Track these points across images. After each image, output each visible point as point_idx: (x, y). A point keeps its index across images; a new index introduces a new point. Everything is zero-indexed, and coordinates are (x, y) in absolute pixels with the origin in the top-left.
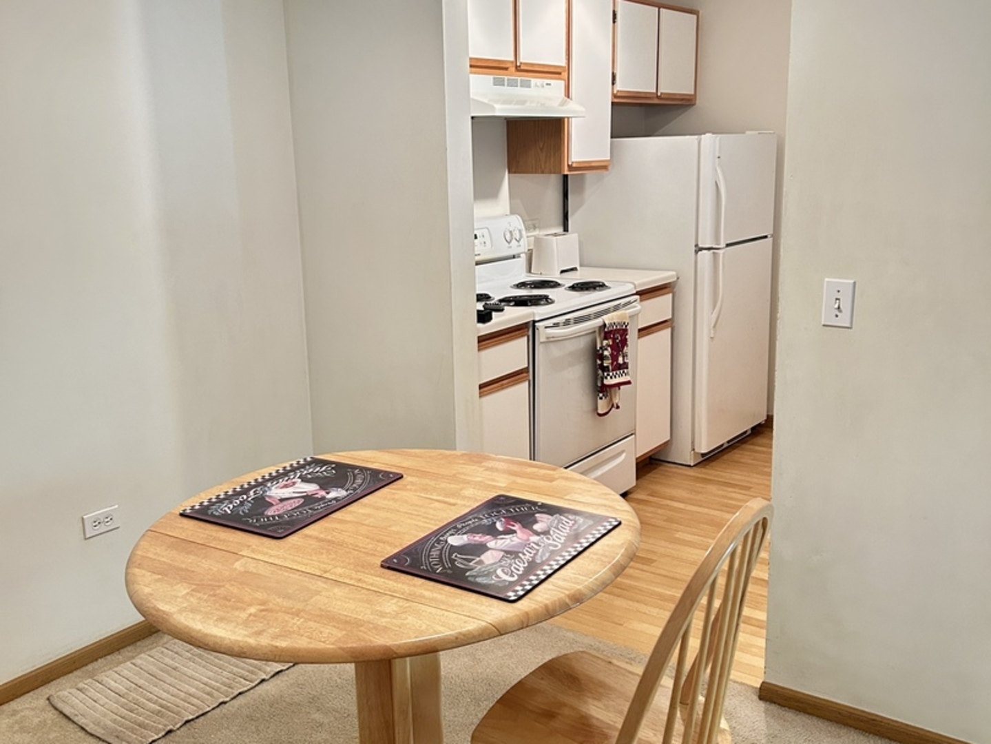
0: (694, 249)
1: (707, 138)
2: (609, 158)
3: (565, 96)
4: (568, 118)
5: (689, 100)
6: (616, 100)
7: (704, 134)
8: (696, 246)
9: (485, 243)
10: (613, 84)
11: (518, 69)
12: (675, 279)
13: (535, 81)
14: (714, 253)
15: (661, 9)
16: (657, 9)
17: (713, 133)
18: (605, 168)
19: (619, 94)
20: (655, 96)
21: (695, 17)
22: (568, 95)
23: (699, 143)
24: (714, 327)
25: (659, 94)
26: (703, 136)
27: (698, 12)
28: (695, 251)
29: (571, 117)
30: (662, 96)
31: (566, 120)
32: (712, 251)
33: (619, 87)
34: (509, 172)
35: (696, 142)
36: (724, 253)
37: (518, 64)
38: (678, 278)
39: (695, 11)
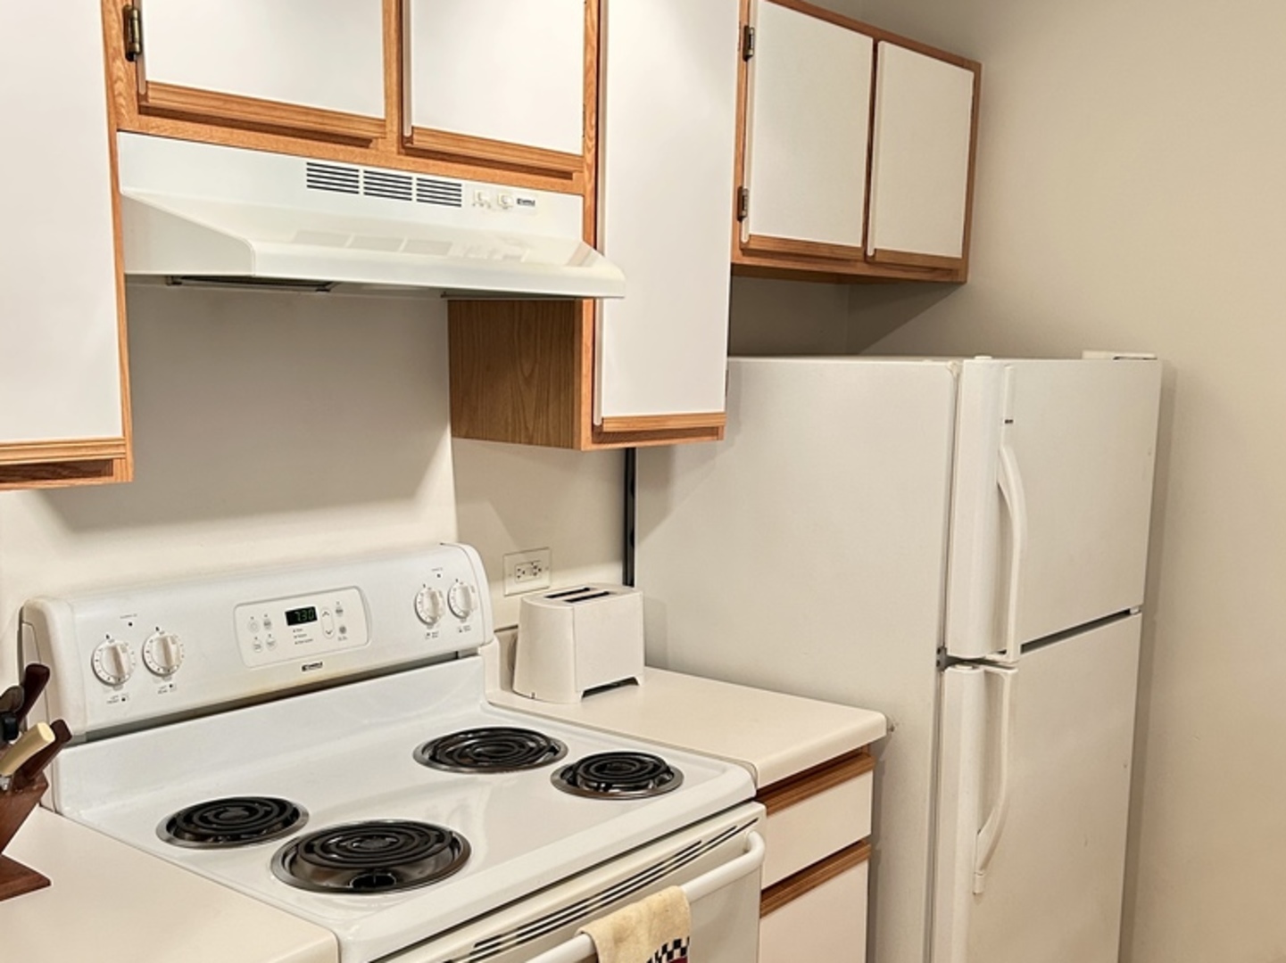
0: (934, 657)
1: (977, 368)
2: (722, 410)
3: (585, 239)
4: (594, 299)
5: (950, 271)
6: (747, 261)
7: (972, 356)
8: (941, 650)
9: (343, 630)
10: (740, 218)
11: (408, 147)
12: (883, 734)
13: (472, 189)
14: (987, 673)
15: (881, 44)
16: (870, 41)
17: (995, 356)
18: (713, 432)
19: (753, 246)
20: (861, 255)
21: (970, 75)
22: (593, 236)
23: (957, 379)
24: (984, 866)
25: (870, 253)
26: (966, 361)
27: (979, 66)
28: (938, 663)
29: (601, 298)
30: (878, 259)
31: (587, 305)
32: (983, 668)
33: (755, 226)
34: (453, 435)
35: (949, 378)
36: (1015, 677)
37: (407, 133)
38: (891, 729)
39: (969, 62)
